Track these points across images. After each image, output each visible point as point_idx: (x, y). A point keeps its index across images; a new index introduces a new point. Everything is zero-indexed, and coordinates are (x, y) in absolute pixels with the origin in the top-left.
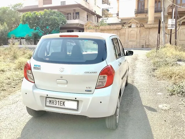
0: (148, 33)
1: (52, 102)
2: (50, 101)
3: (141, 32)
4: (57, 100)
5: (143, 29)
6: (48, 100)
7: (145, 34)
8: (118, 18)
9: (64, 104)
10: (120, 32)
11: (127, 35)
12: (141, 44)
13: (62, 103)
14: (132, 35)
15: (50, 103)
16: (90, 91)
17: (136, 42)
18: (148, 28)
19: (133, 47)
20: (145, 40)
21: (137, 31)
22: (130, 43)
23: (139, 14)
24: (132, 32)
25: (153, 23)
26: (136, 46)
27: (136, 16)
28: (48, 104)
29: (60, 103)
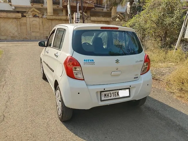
0: (50, 23)
1: (107, 95)
2: (105, 95)
3: (43, 23)
4: (112, 92)
5: (45, 20)
6: (103, 94)
7: (47, 25)
8: (11, 5)
9: (118, 94)
10: (21, 21)
11: (28, 25)
12: (45, 36)
13: (116, 93)
14: (34, 25)
15: (105, 97)
16: (137, 78)
17: (39, 33)
18: (50, 19)
19: (37, 39)
20: (49, 31)
21: (39, 21)
22: (33, 34)
23: (35, 4)
24: (34, 22)
25: (53, 15)
26: (40, 37)
27: (32, 5)
28: (103, 98)
29: (115, 94)
